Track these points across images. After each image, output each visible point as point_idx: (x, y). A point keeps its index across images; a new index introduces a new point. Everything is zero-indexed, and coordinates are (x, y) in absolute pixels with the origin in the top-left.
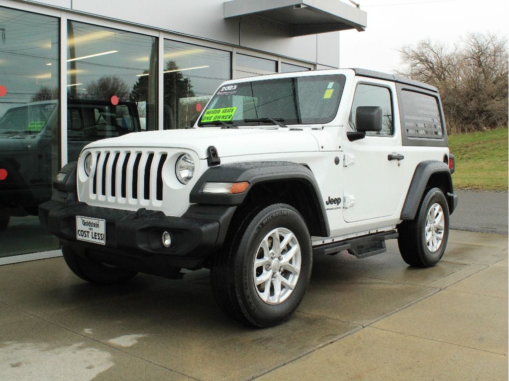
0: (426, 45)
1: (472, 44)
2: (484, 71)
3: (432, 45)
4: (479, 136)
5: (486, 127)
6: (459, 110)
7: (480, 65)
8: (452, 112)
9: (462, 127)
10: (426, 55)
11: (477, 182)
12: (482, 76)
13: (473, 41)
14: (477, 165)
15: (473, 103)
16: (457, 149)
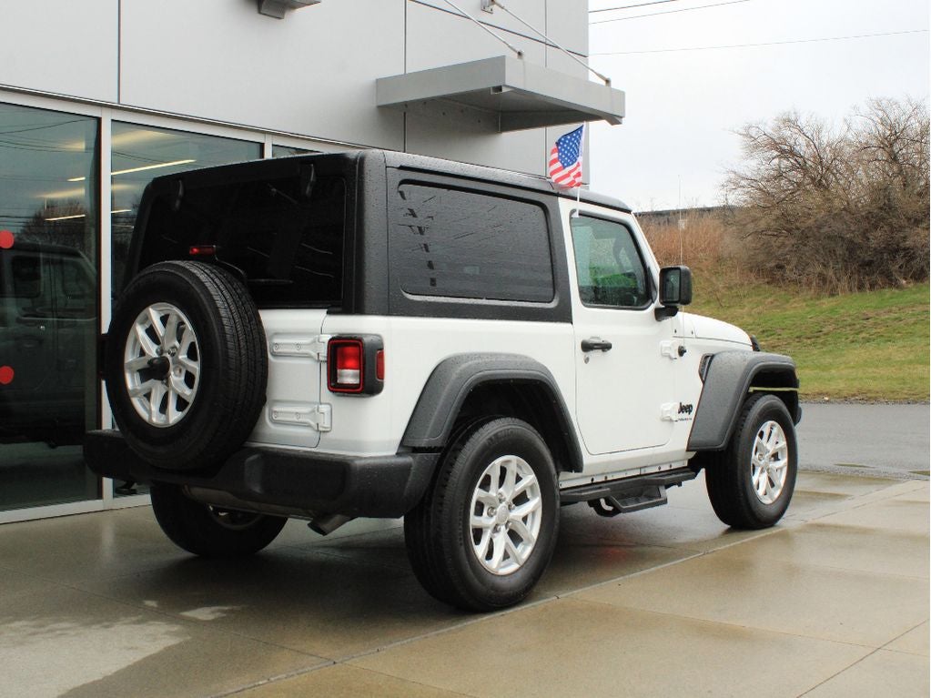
0: (789, 122)
1: (877, 119)
2: (901, 171)
3: (802, 122)
4: (892, 298)
5: (905, 279)
6: (852, 248)
7: (894, 158)
8: (839, 252)
9: (860, 281)
10: (792, 142)
11: (873, 385)
12: (898, 181)
13: (880, 113)
14: (880, 352)
15: (879, 233)
16: (848, 323)
